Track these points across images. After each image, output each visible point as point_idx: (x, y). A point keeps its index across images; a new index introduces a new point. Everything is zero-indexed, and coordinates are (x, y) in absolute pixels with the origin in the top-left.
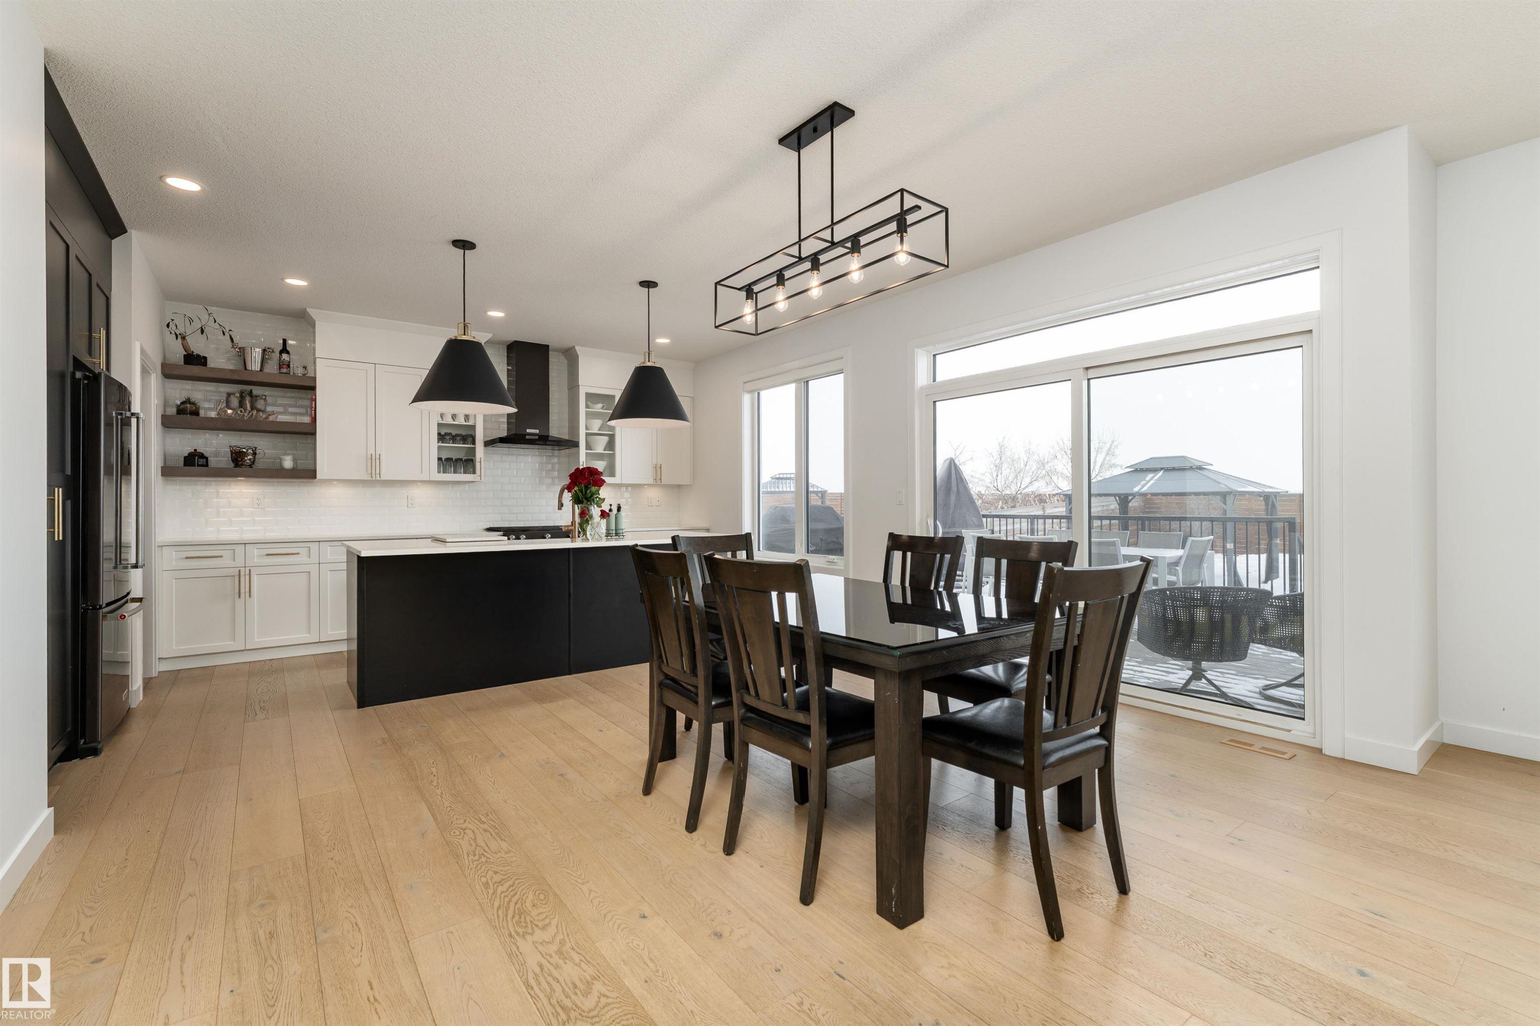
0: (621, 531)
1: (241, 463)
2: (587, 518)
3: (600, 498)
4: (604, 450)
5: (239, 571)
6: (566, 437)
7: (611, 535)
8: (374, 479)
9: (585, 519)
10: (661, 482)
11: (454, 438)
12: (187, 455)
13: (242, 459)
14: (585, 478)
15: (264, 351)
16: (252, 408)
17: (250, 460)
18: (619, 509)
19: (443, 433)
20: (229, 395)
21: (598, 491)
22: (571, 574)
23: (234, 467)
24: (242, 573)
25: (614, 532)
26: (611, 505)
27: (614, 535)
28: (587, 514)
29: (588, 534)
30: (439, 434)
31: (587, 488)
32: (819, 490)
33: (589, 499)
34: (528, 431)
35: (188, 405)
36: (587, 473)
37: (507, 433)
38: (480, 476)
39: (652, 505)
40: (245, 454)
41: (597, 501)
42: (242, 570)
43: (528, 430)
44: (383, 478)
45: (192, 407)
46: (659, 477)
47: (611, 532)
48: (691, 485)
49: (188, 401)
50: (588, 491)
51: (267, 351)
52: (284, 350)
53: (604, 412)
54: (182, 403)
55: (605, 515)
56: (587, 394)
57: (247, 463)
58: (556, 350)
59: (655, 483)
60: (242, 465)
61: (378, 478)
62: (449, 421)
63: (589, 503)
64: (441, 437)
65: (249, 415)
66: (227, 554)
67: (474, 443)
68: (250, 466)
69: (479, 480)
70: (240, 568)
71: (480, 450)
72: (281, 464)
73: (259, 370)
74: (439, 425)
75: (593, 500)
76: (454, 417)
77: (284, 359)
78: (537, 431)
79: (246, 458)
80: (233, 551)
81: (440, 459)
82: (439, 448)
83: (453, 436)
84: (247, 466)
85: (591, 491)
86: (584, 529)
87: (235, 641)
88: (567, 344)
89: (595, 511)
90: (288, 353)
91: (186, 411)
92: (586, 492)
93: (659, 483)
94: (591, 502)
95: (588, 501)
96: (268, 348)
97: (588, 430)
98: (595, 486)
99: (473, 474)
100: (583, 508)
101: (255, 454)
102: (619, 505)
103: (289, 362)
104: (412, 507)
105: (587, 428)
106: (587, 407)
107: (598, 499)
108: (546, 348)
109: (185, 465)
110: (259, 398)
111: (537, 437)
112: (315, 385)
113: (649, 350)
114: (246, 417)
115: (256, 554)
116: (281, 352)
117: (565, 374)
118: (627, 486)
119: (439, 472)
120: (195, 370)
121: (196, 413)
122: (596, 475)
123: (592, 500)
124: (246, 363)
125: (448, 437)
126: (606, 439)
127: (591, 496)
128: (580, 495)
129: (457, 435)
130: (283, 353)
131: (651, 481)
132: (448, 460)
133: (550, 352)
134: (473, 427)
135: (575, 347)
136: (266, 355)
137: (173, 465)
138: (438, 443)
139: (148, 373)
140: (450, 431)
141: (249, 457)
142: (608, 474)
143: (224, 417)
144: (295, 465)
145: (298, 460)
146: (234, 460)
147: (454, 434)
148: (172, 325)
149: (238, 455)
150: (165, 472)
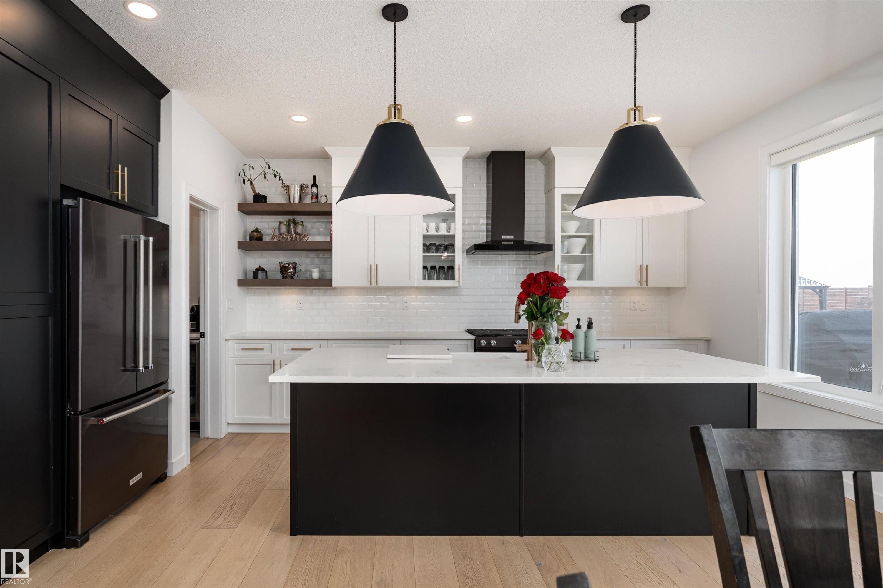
0: (592, 355)
1: (285, 275)
2: (542, 340)
3: (561, 313)
4: (582, 252)
5: (274, 361)
6: (542, 241)
7: (579, 359)
8: (373, 286)
9: (540, 340)
10: (647, 285)
11: (438, 248)
12: (255, 270)
13: (286, 272)
14: (541, 287)
15: (301, 187)
16: (295, 232)
17: (291, 272)
18: (590, 325)
19: (428, 244)
20: (280, 223)
21: (558, 304)
22: (523, 408)
23: (283, 278)
24: (276, 363)
25: (583, 355)
26: (579, 320)
27: (583, 359)
28: (542, 335)
29: (543, 359)
30: (424, 245)
31: (543, 299)
32: (818, 285)
33: (546, 315)
35: (255, 233)
36: (542, 281)
37: (486, 240)
38: (459, 282)
39: (635, 309)
40: (288, 268)
41: (558, 317)
42: (276, 360)
43: (503, 236)
44: (380, 285)
45: (257, 234)
46: (644, 279)
47: (579, 355)
48: (685, 288)
49: (257, 230)
50: (545, 304)
51: (303, 187)
52: (315, 185)
54: (252, 232)
55: (568, 336)
56: (563, 196)
57: (289, 275)
58: (531, 157)
59: (639, 286)
60: (286, 277)
61: (376, 286)
62: (433, 232)
63: (545, 319)
64: (427, 248)
65: (291, 238)
66: (266, 347)
67: (454, 252)
68: (292, 277)
69: (457, 286)
70: (274, 359)
71: (459, 258)
72: (311, 275)
73: (298, 202)
74: (425, 237)
75: (551, 315)
76: (437, 229)
77: (314, 192)
78: (512, 237)
79: (288, 272)
80: (271, 345)
81: (425, 267)
82: (424, 257)
83: (437, 246)
84: (289, 277)
85: (548, 304)
86: (539, 352)
87: (271, 416)
88: (541, 148)
89: (554, 330)
90: (317, 186)
91: (254, 237)
92: (542, 305)
93: (644, 285)
94: (547, 318)
95: (544, 318)
96: (304, 184)
97: (565, 233)
98: (553, 297)
99: (453, 280)
100: (538, 326)
101: (295, 268)
102: (590, 319)
103: (317, 194)
104: (406, 310)
105: (563, 231)
106: (563, 209)
107: (559, 314)
108: (521, 154)
109: (253, 278)
110: (298, 224)
111: (512, 243)
112: (330, 210)
113: (635, 106)
114: (289, 239)
115: (285, 348)
116: (312, 186)
117: (542, 180)
118: (607, 289)
119: (424, 279)
120: (259, 206)
121: (260, 239)
122: (555, 282)
123: (549, 316)
124: (290, 198)
125: (432, 248)
126: (583, 241)
127: (549, 310)
128: (534, 308)
129: (440, 245)
130: (313, 187)
131: (635, 284)
132: (433, 268)
133: (526, 160)
134: (453, 237)
135: (550, 148)
136: (303, 190)
137: (244, 278)
138: (423, 253)
139: (214, 209)
140: (433, 242)
141: (291, 270)
142: (579, 279)
143: (275, 240)
144: (320, 276)
145: (321, 272)
146: (282, 273)
147: (437, 244)
148: (242, 174)
149: (284, 269)
150: (241, 283)
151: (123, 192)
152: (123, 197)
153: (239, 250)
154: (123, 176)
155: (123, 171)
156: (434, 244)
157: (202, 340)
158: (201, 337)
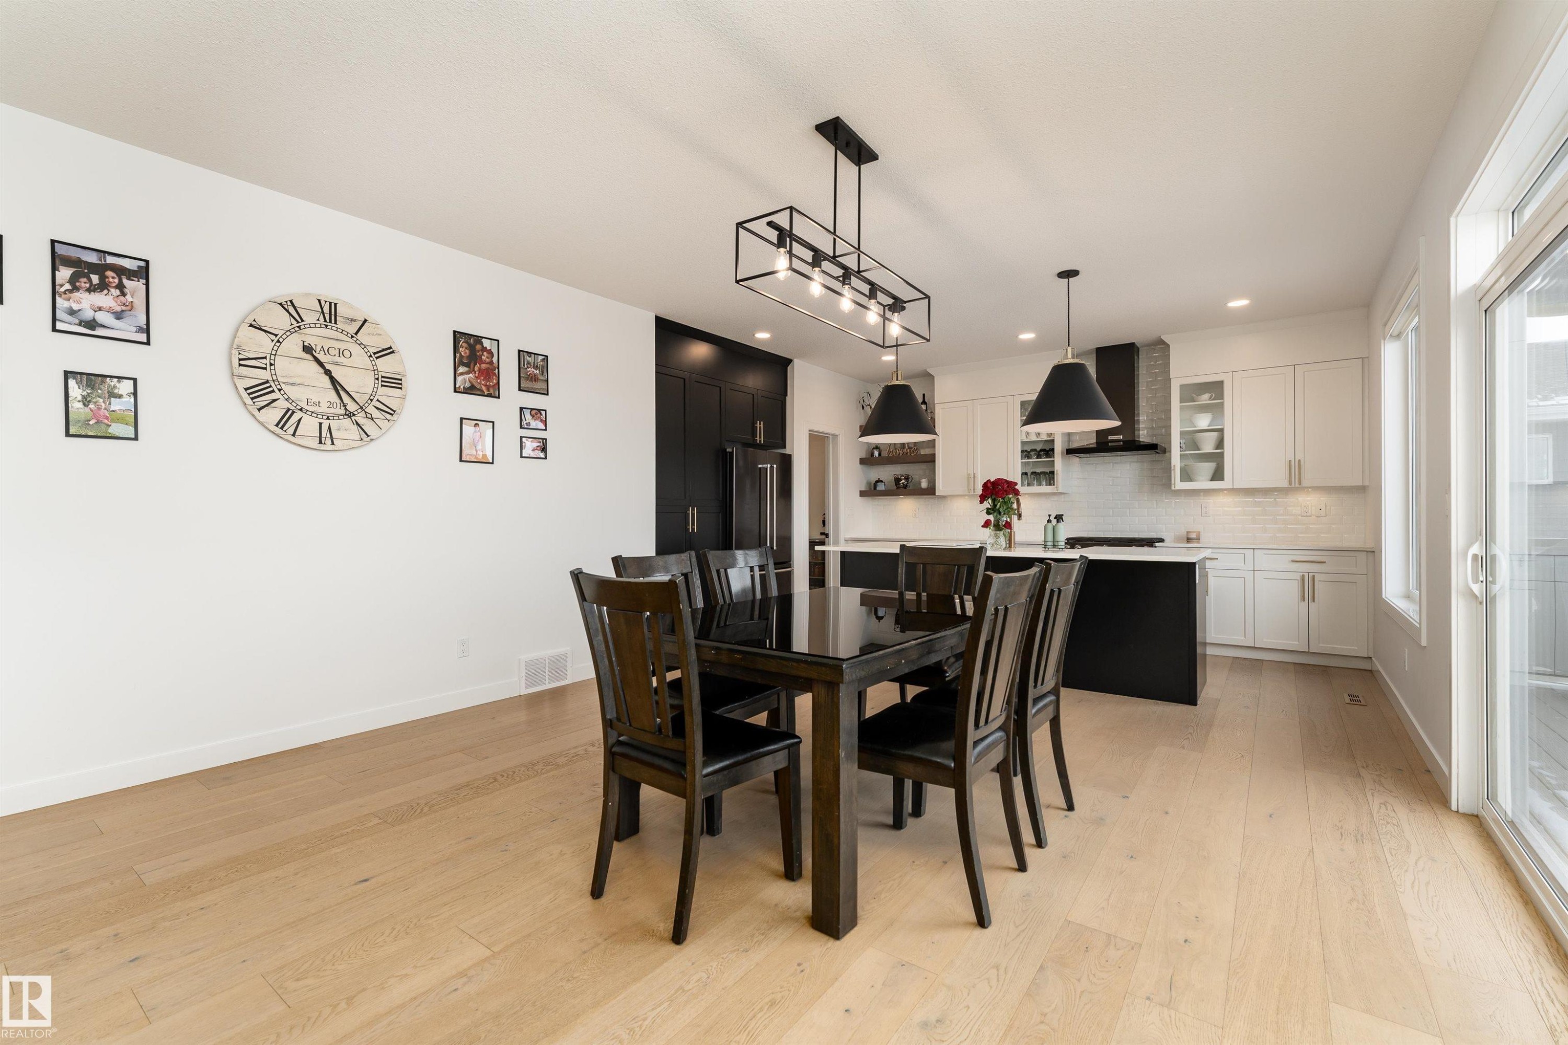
1: (899, 485)
4: (1213, 449)
6: (1157, 441)
10: (1302, 484)
11: (1037, 454)
12: (874, 482)
13: (899, 483)
16: (908, 446)
17: (903, 483)
19: (1027, 450)
23: (897, 489)
26: (1049, 516)
30: (1023, 451)
34: (1110, 438)
35: (875, 450)
38: (1059, 487)
40: (901, 480)
46: (1296, 477)
48: (1366, 486)
49: (875, 447)
52: (924, 402)
53: (1212, 403)
54: (871, 448)
56: (1183, 386)
57: (902, 485)
59: (1293, 486)
60: (900, 487)
62: (1034, 438)
64: (1026, 454)
65: (903, 452)
67: (1053, 456)
68: (905, 487)
69: (1058, 491)
71: (1059, 461)
72: (920, 484)
74: (1023, 443)
76: (1038, 434)
78: (1121, 437)
81: (1024, 474)
82: (1022, 463)
84: (902, 487)
88: (1153, 337)
91: (870, 453)
93: (1298, 485)
97: (1185, 428)
99: (1054, 485)
101: (907, 478)
105: (1182, 425)
106: (1183, 401)
108: (1132, 347)
109: (873, 489)
111: (1122, 444)
114: (901, 454)
119: (1023, 487)
121: (879, 454)
125: (1032, 453)
129: (1041, 450)
130: (923, 404)
131: (1285, 484)
132: (1034, 474)
134: (1053, 441)
135: (1163, 336)
137: (868, 489)
138: (1022, 459)
139: (835, 436)
140: (1034, 448)
141: (903, 481)
142: (1212, 479)
143: (890, 455)
144: (928, 485)
145: (929, 482)
146: (896, 485)
147: (1038, 450)
148: (862, 401)
149: (897, 480)
150: (863, 494)
151: (760, 437)
152: (760, 441)
153: (862, 466)
154: (760, 428)
155: (760, 424)
156: (1035, 450)
157: (827, 539)
158: (826, 537)
